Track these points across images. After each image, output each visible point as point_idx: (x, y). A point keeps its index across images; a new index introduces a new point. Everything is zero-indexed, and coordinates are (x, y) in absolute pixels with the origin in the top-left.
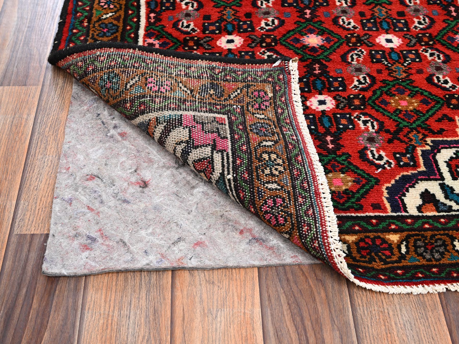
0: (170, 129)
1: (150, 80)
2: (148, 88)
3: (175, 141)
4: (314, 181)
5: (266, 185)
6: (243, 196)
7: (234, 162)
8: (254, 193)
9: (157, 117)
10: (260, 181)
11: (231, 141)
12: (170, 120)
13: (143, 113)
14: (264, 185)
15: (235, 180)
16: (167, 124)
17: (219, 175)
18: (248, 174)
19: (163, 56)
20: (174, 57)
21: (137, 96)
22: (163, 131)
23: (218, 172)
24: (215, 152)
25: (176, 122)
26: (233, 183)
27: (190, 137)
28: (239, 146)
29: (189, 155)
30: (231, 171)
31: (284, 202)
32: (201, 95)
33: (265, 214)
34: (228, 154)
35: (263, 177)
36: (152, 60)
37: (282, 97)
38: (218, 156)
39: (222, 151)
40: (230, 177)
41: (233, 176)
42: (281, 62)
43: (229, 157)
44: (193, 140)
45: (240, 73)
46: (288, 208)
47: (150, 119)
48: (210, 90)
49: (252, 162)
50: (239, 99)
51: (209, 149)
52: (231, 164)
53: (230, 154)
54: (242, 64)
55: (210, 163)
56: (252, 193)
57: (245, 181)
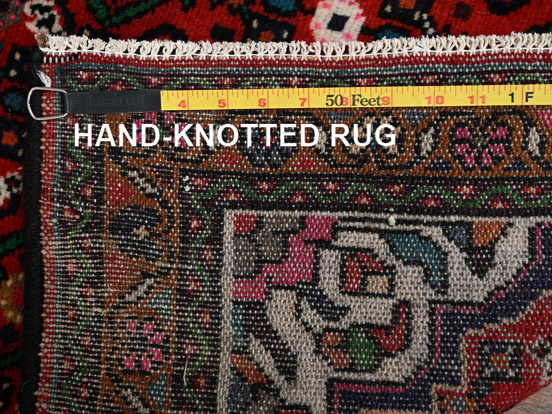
0: (266, 326)
1: (130, 364)
2: (155, 369)
3: (292, 320)
4: (424, 62)
5: (424, 153)
6: (435, 200)
7: (363, 208)
8: (435, 178)
9: (233, 352)
10: (412, 163)
11: (310, 210)
12: (244, 326)
13: (213, 382)
14: (424, 157)
15: (400, 210)
16: (253, 332)
17: (383, 241)
18: (393, 185)
19: (44, 335)
20: (42, 310)
21: (172, 392)
22: (264, 343)
23: (376, 241)
24: (334, 243)
25: (253, 314)
26: (406, 216)
27: (292, 288)
28: (325, 196)
29: (326, 296)
30: (382, 216)
31: (466, 124)
32: (158, 256)
33: (480, 164)
34: (344, 219)
35: (404, 158)
36: (62, 358)
37: (150, 83)
38: (345, 237)
39: (335, 230)
40: (392, 219)
41: (391, 213)
42: (44, 70)
43: (350, 217)
44: (298, 283)
45: (69, 165)
46: (478, 119)
47: (232, 369)
48: (138, 236)
49: (369, 176)
50: (158, 177)
51: (325, 253)
52: (366, 214)
53: (345, 214)
54: (42, 158)
55: (355, 255)
56: (434, 181)
57: (408, 190)
